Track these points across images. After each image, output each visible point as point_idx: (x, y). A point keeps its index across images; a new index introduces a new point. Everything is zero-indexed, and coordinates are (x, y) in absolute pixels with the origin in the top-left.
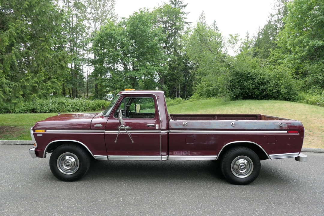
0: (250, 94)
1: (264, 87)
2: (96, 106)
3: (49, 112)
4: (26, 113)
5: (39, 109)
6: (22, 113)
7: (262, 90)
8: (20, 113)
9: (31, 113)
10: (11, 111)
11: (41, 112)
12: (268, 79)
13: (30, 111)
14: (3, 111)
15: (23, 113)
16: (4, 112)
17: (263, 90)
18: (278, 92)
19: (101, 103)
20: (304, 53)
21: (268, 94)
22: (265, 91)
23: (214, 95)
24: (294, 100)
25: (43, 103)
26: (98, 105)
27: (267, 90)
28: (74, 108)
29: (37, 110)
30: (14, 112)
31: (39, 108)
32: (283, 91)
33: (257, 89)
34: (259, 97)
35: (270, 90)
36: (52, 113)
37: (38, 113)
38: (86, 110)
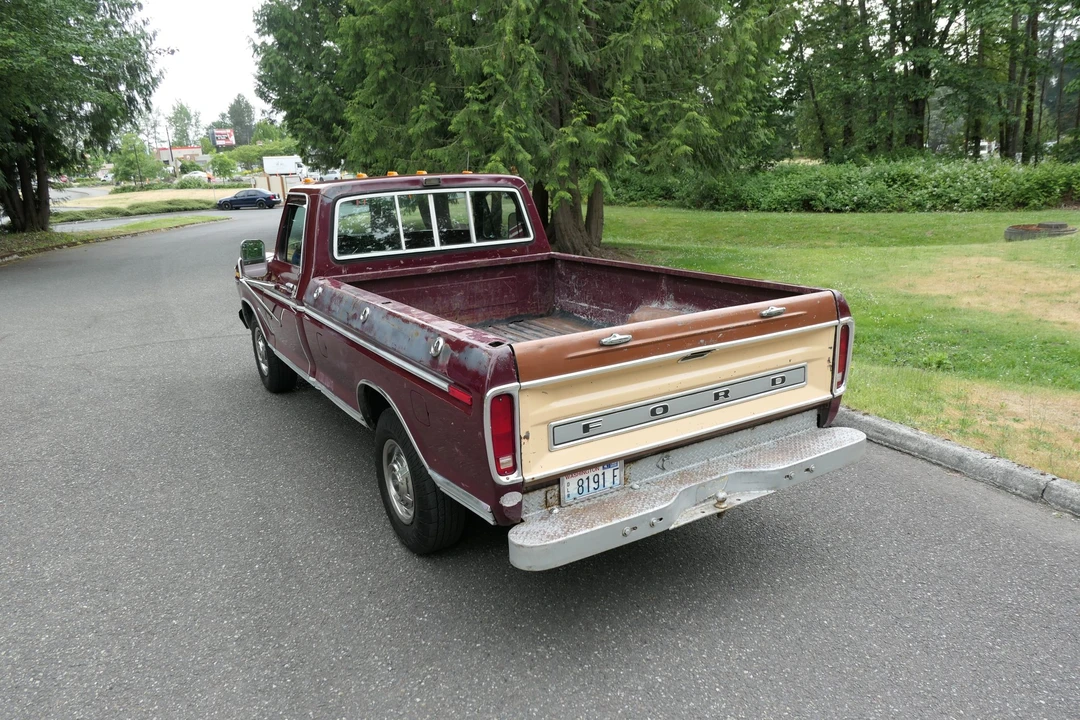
2: (1030, 189)
3: (853, 210)
4: (786, 210)
5: (824, 199)
6: (775, 210)
8: (770, 210)
9: (798, 211)
10: (749, 203)
11: (827, 210)
13: (798, 204)
14: (730, 205)
15: (779, 211)
16: (734, 207)
19: (1061, 177)
25: (840, 179)
26: (1045, 187)
28: (939, 196)
29: (818, 203)
30: (756, 207)
31: (822, 195)
36: (861, 212)
37: (819, 211)
38: (983, 204)
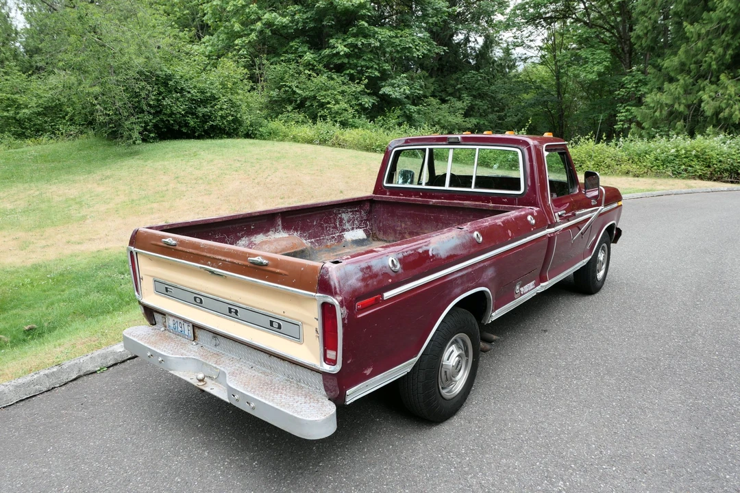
0: (177, 127)
1: (206, 110)
7: (204, 115)
12: (214, 92)
17: (206, 118)
18: (236, 120)
20: (253, 36)
21: (216, 126)
22: (210, 117)
23: (38, 131)
24: (262, 137)
27: (216, 117)
32: (247, 119)
33: (190, 113)
34: (195, 133)
35: (222, 117)
